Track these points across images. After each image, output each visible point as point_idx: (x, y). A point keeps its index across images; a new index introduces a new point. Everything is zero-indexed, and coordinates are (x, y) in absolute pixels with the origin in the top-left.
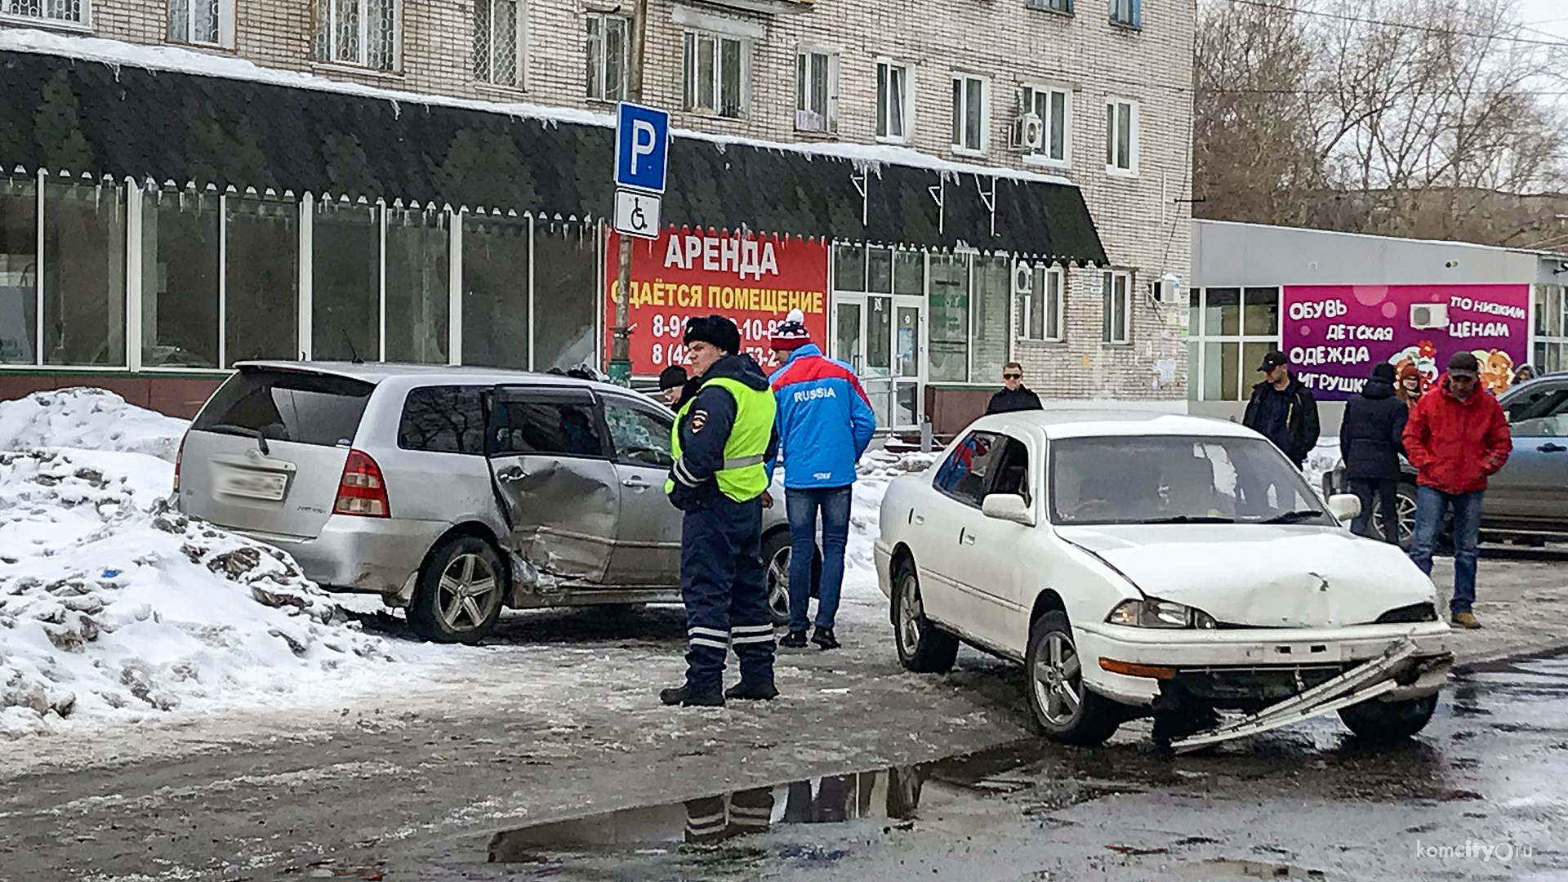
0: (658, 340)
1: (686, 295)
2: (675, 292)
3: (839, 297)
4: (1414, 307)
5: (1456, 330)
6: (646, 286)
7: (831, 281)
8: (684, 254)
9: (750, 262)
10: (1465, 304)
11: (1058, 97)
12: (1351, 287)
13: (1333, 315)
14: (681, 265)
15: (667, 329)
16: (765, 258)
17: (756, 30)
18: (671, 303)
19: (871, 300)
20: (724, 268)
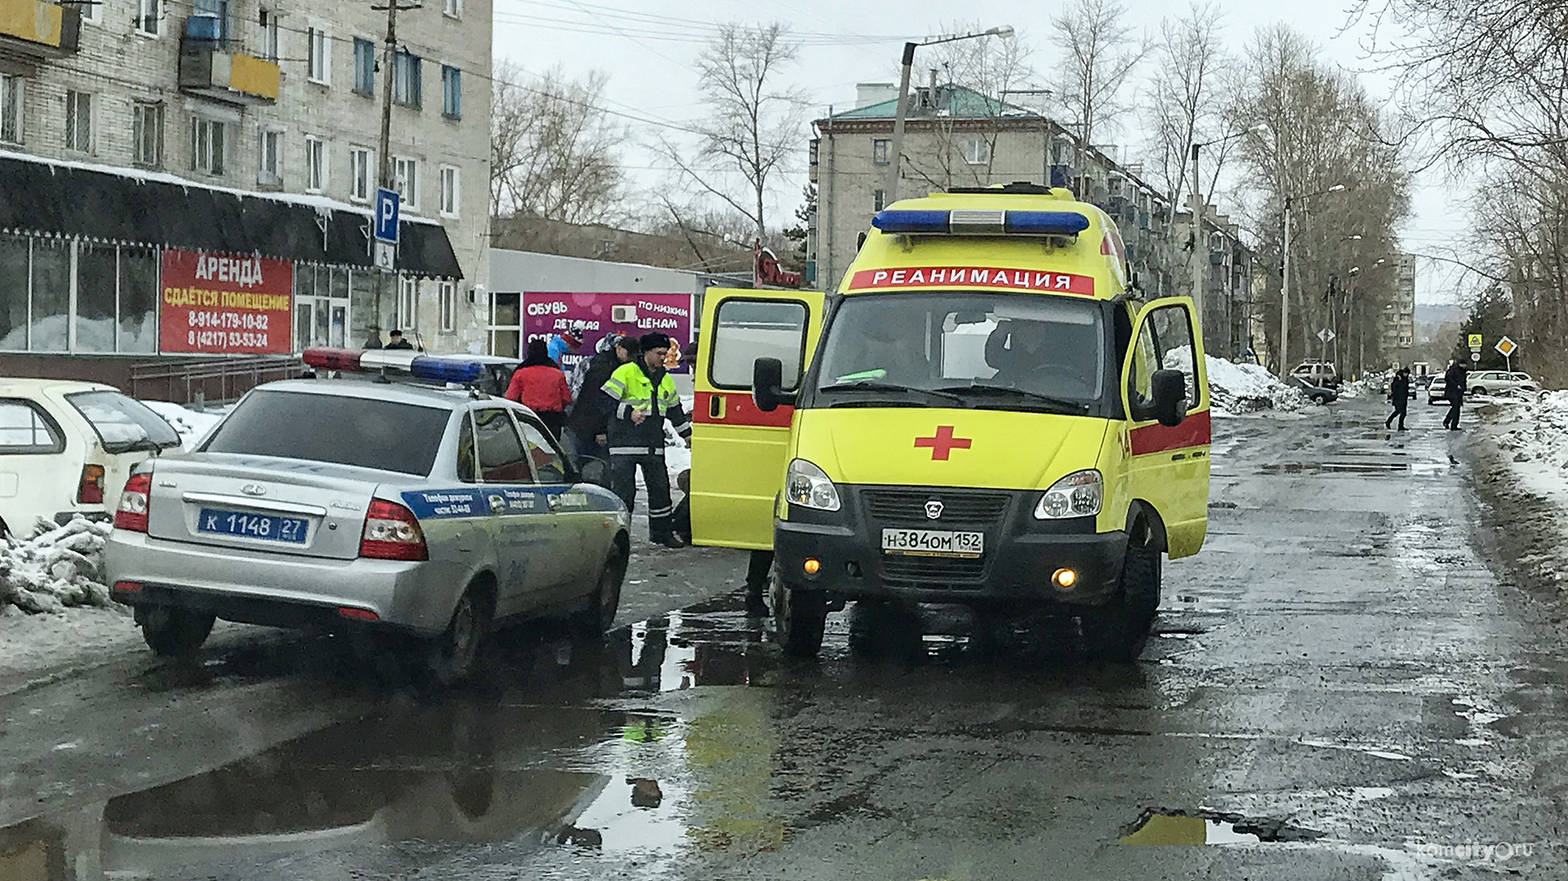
0: (192, 328)
1: (209, 298)
2: (202, 296)
3: (300, 299)
4: (614, 308)
5: (642, 324)
6: (185, 291)
7: (294, 288)
8: (207, 268)
9: (246, 275)
10: (649, 306)
11: (412, 164)
12: (571, 294)
13: (558, 312)
14: (205, 277)
15: (197, 321)
16: (255, 272)
17: (233, 116)
18: (199, 303)
19: (318, 302)
20: (231, 278)
